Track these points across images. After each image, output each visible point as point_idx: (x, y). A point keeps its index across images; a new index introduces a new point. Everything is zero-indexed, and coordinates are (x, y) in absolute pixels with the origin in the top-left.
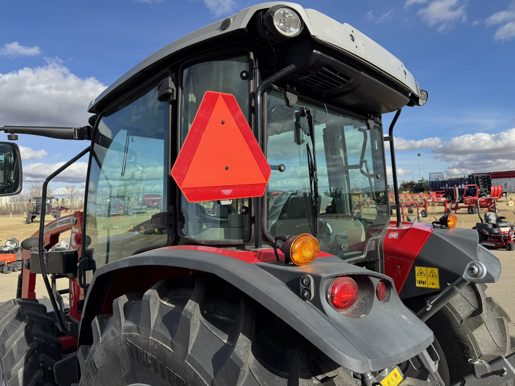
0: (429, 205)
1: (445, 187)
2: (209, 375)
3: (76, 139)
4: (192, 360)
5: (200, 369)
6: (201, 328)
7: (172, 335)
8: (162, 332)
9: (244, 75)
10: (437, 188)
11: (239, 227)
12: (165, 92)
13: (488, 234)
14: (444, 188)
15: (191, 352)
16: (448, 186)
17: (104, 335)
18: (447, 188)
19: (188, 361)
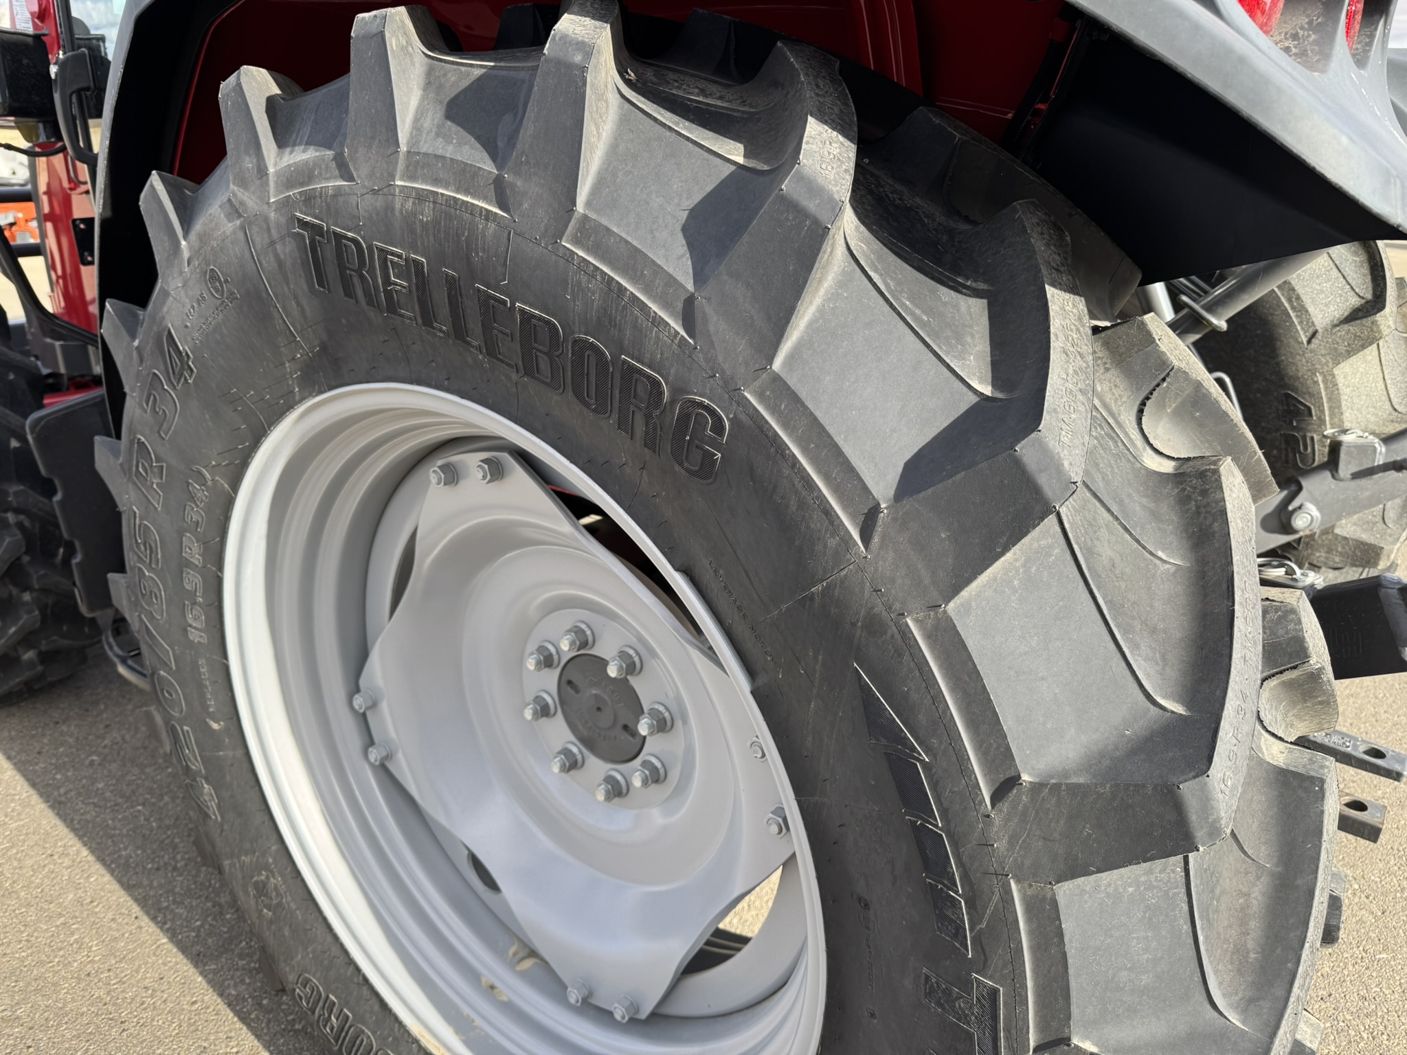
2: (671, 281)
4: (592, 234)
5: (634, 261)
6: (623, 121)
7: (494, 158)
8: (449, 151)
15: (588, 204)
17: (198, 226)
19: (577, 241)
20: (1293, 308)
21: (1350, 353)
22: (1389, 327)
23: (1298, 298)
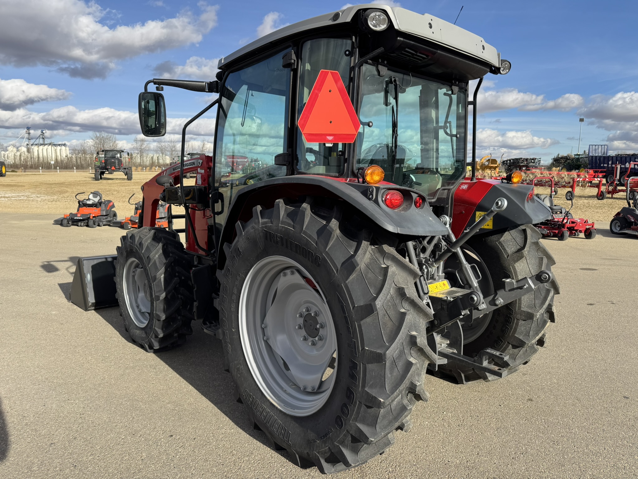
0: (578, 185)
1: (608, 164)
2: (315, 239)
3: (207, 92)
4: (305, 233)
5: (310, 237)
6: (311, 218)
7: (293, 222)
8: (287, 221)
9: (347, 53)
10: (597, 165)
11: (337, 166)
12: (289, 62)
13: (633, 220)
14: (606, 165)
15: (305, 229)
16: (612, 164)
17: (246, 230)
18: (610, 166)
19: (303, 234)
20: (503, 249)
21: (518, 260)
22: (526, 254)
23: (503, 246)
